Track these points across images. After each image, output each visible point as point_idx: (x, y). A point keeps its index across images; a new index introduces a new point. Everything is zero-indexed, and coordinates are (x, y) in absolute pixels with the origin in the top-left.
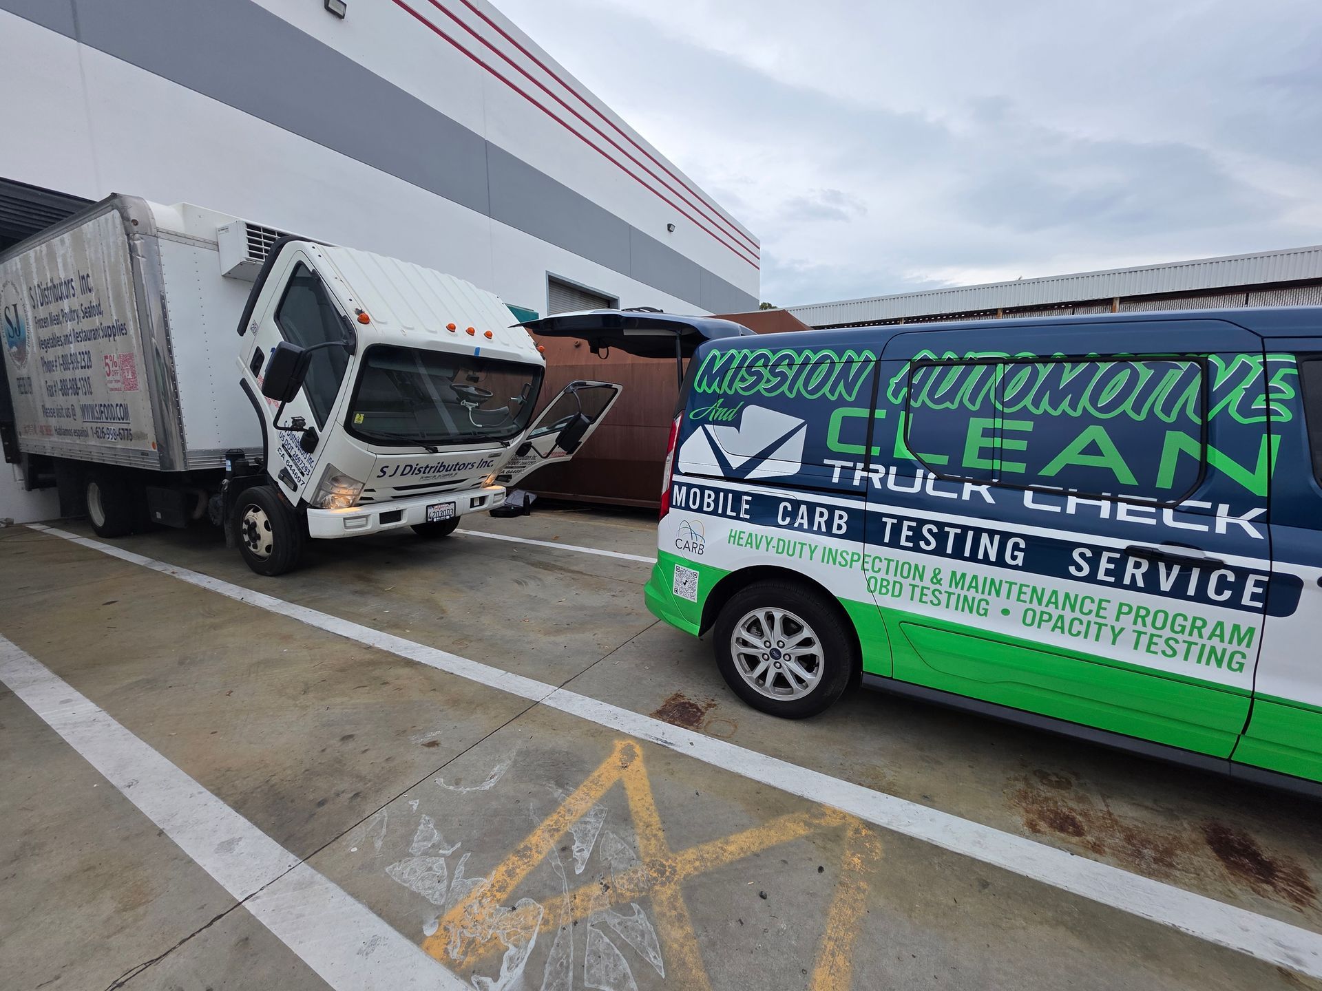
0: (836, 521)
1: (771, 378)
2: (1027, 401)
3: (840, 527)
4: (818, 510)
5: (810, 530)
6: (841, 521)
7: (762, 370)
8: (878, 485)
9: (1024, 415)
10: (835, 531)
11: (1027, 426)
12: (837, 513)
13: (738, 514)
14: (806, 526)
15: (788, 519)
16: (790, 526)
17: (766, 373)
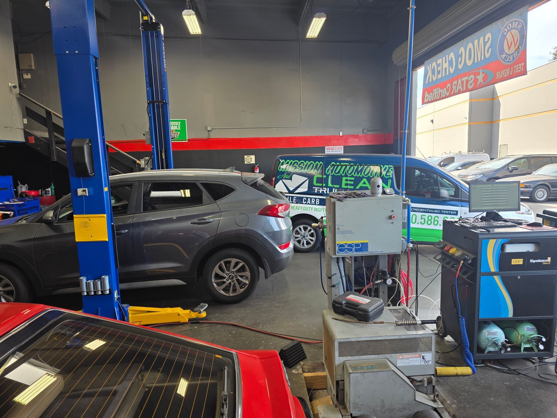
0: (317, 201)
1: (299, 168)
2: (353, 174)
3: (318, 203)
4: (312, 199)
5: (311, 204)
6: (318, 201)
7: (296, 166)
8: (325, 193)
9: (352, 176)
10: (317, 204)
11: (353, 179)
12: (317, 199)
13: (293, 202)
14: (310, 203)
15: (305, 202)
16: (306, 204)
17: (297, 166)
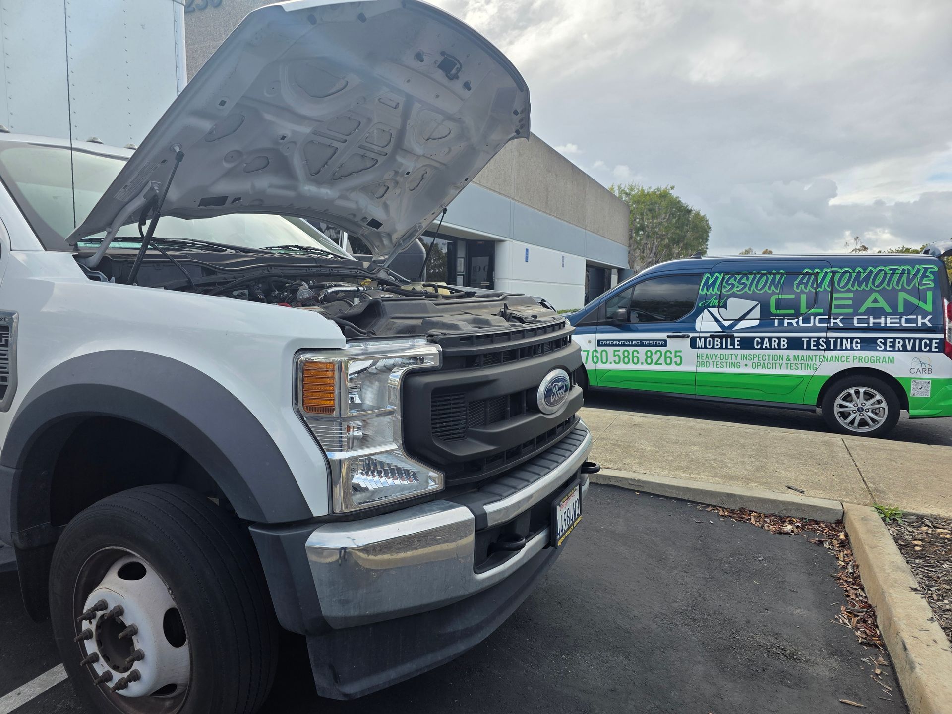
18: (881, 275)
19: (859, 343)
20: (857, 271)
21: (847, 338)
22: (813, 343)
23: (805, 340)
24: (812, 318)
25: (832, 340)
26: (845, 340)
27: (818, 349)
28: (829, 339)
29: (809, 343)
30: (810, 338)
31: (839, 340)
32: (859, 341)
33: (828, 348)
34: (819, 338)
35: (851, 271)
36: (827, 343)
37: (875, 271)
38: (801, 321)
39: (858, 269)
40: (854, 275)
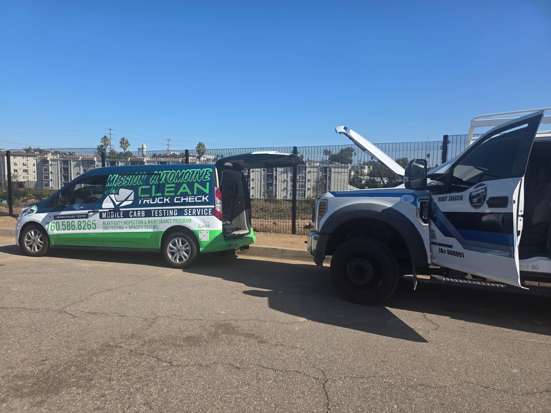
18: (188, 174)
19: (177, 212)
20: (177, 172)
21: (171, 209)
22: (156, 213)
23: (153, 211)
24: (156, 198)
25: (165, 211)
26: (170, 211)
27: (159, 216)
28: (164, 210)
29: (154, 212)
30: (155, 210)
31: (168, 210)
32: (177, 211)
33: (163, 216)
34: (159, 210)
35: (175, 172)
36: (163, 212)
37: (185, 172)
38: (151, 201)
39: (178, 171)
40: (176, 174)
